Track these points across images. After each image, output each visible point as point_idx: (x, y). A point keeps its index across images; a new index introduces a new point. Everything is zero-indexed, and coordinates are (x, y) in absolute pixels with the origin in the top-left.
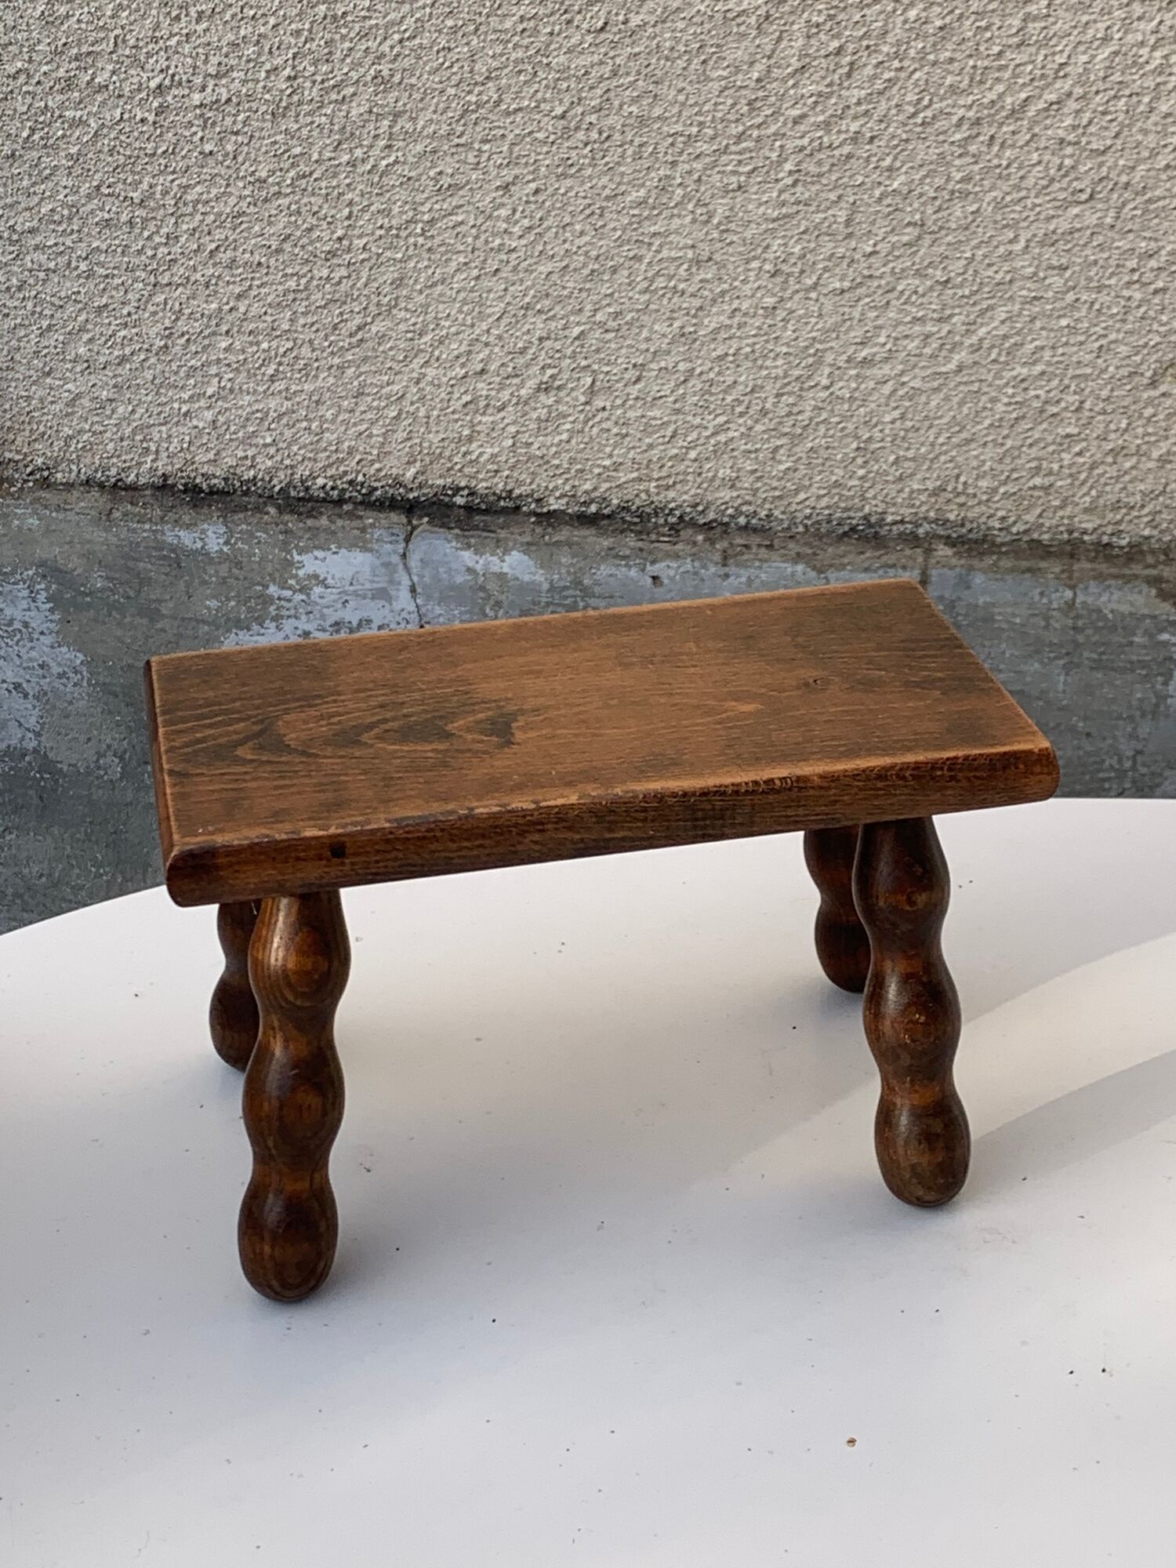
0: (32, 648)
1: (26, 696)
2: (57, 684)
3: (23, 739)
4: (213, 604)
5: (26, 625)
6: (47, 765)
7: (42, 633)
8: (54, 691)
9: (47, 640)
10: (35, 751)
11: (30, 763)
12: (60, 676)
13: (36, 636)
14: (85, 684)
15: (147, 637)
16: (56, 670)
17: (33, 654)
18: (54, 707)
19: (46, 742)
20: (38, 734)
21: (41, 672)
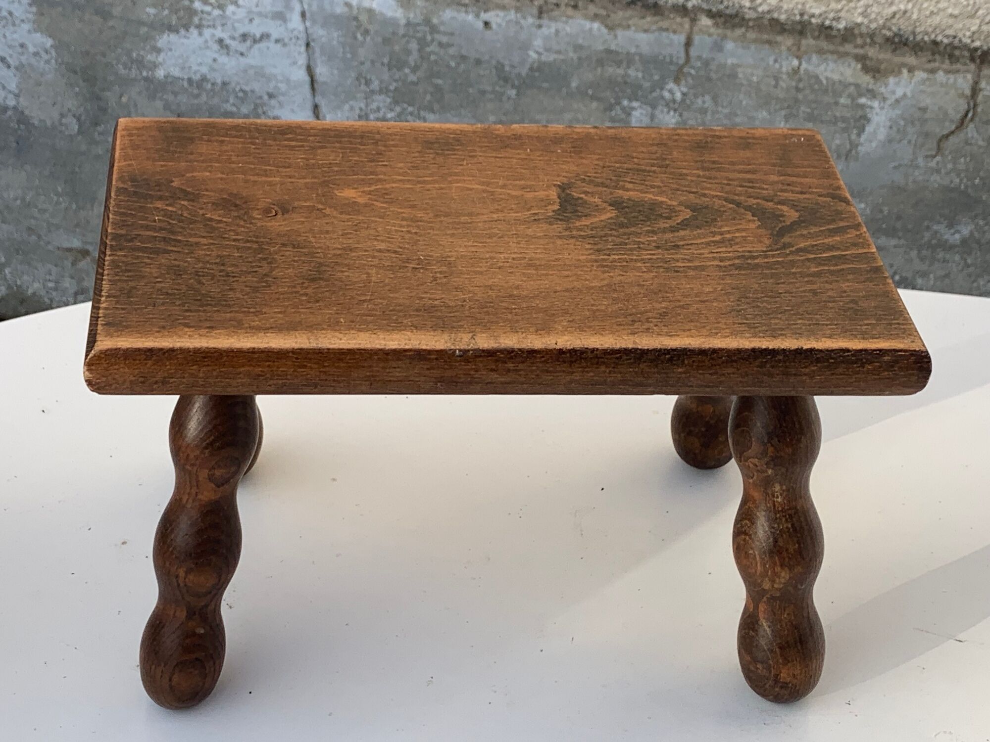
0: (15, 32)
1: (9, 67)
2: (33, 61)
3: (6, 98)
4: (152, 11)
5: (10, 13)
6: (23, 119)
7: (23, 21)
8: (30, 65)
9: (26, 27)
10: (15, 108)
11: (10, 117)
12: (36, 54)
13: (17, 22)
14: (53, 61)
15: (101, 32)
16: (31, 49)
17: (15, 36)
18: (30, 77)
19: (23, 102)
20: (17, 96)
21: (20, 50)
